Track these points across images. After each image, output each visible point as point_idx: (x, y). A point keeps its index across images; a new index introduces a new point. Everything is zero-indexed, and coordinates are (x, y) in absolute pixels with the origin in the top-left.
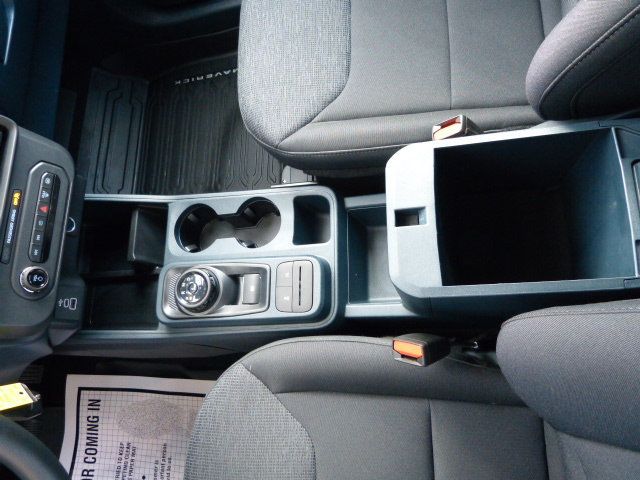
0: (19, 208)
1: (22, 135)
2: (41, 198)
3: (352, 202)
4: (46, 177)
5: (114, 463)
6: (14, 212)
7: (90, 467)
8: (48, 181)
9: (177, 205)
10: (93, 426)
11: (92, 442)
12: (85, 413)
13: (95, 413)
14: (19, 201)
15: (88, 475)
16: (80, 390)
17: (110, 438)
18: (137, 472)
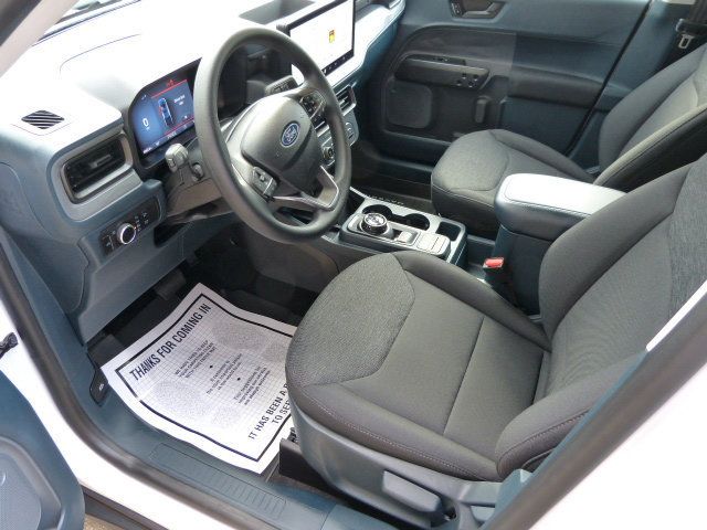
3: (470, 237)
5: (193, 349)
7: (175, 342)
9: (369, 202)
10: (194, 321)
11: (187, 329)
12: (196, 309)
13: (202, 314)
15: (161, 354)
16: (202, 295)
17: (201, 333)
18: (208, 362)
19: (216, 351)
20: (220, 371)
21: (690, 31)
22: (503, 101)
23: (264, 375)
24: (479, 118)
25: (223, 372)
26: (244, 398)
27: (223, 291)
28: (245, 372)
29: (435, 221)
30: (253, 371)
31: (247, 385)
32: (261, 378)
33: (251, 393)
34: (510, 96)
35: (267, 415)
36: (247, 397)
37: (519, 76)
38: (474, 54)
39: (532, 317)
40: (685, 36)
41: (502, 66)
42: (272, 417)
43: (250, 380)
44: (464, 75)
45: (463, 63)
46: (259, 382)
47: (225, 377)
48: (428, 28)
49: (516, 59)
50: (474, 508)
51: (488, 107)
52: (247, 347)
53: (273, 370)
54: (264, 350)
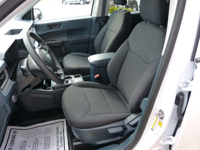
3: (84, 76)
5: (19, 145)
10: (14, 137)
11: (13, 141)
12: (12, 134)
13: (15, 134)
16: (11, 129)
17: (19, 139)
18: (27, 146)
19: (27, 142)
20: (33, 146)
21: (103, 21)
22: (69, 46)
23: (48, 138)
24: (64, 53)
25: (34, 145)
26: (47, 148)
27: (17, 125)
28: (42, 141)
29: (73, 76)
30: (44, 139)
31: (45, 144)
32: (48, 140)
33: (48, 145)
34: (70, 45)
35: (58, 147)
36: (48, 146)
37: (71, 40)
38: (57, 38)
39: (109, 85)
40: (102, 23)
41: (65, 39)
42: (59, 146)
43: (45, 142)
44: (58, 43)
45: (55, 40)
46: (48, 141)
47: (36, 147)
48: (44, 34)
49: (68, 36)
50: (130, 123)
51: (65, 49)
52: (37, 135)
53: (50, 136)
54: (43, 132)
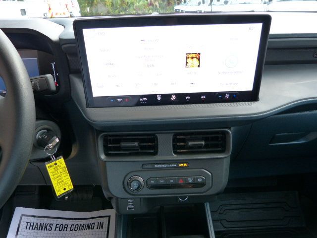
0: (178, 168)
1: (225, 160)
2: (187, 179)
4: (202, 179)
6: (175, 165)
7: (69, 228)
8: (200, 180)
10: (90, 227)
11: (81, 227)
14: (182, 167)
